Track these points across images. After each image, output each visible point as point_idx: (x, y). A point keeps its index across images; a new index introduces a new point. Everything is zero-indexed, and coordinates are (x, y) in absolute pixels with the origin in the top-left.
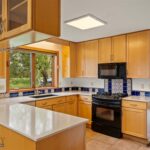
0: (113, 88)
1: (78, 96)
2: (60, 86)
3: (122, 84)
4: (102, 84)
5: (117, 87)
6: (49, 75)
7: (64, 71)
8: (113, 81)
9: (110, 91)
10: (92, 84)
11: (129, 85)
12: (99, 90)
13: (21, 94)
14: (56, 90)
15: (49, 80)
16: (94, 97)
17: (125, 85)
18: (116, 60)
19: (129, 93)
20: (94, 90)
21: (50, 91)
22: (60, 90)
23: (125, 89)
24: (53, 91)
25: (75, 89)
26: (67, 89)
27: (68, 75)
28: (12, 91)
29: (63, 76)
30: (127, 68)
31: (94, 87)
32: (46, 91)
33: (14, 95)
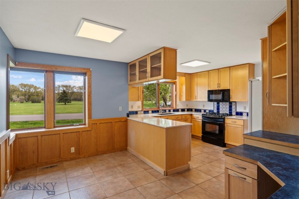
0: (221, 109)
1: (191, 115)
2: (177, 108)
3: (228, 106)
4: (211, 107)
5: (224, 108)
6: (168, 99)
7: (181, 96)
8: (221, 103)
9: (218, 112)
10: (204, 106)
11: (233, 107)
12: (210, 111)
13: (150, 112)
14: (174, 111)
15: (169, 103)
16: (203, 116)
17: (230, 107)
18: (222, 88)
19: (234, 113)
20: (205, 111)
21: (170, 111)
22: (177, 110)
23: (230, 110)
24: (172, 111)
25: (189, 110)
26: (183, 110)
27: (184, 99)
28: (144, 110)
29: (180, 100)
30: (231, 94)
31: (205, 108)
32: (167, 111)
33: (146, 112)
